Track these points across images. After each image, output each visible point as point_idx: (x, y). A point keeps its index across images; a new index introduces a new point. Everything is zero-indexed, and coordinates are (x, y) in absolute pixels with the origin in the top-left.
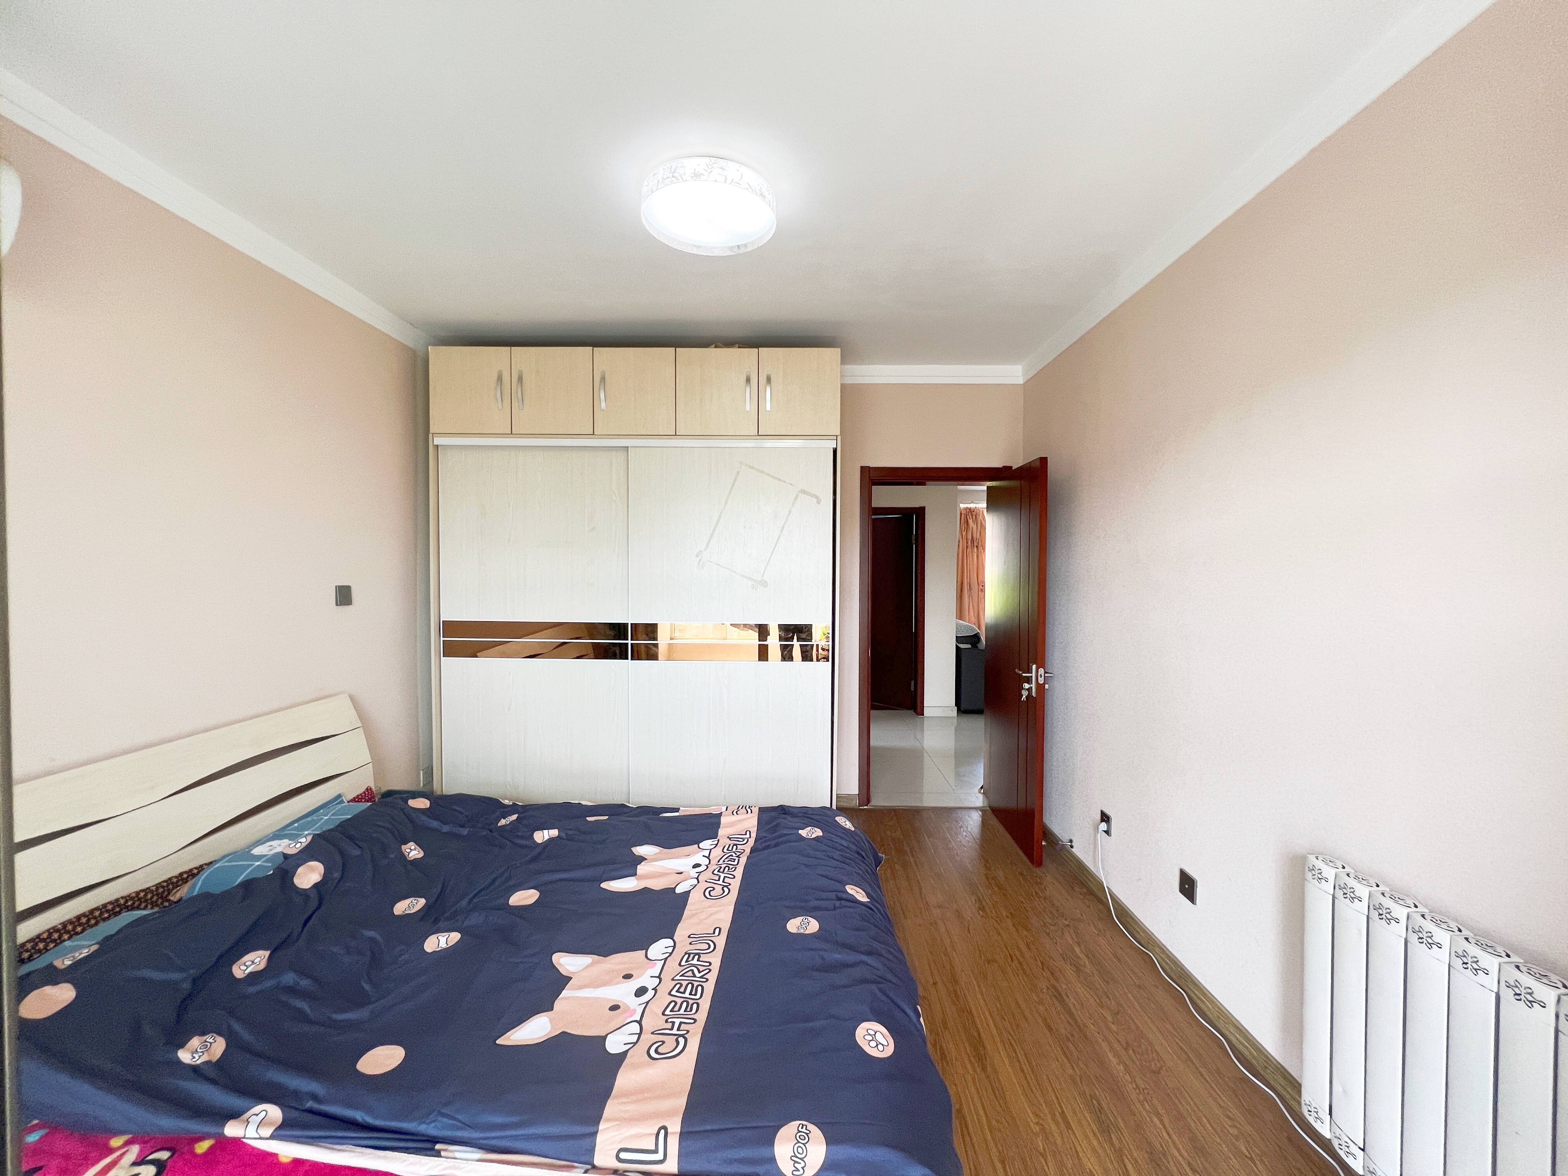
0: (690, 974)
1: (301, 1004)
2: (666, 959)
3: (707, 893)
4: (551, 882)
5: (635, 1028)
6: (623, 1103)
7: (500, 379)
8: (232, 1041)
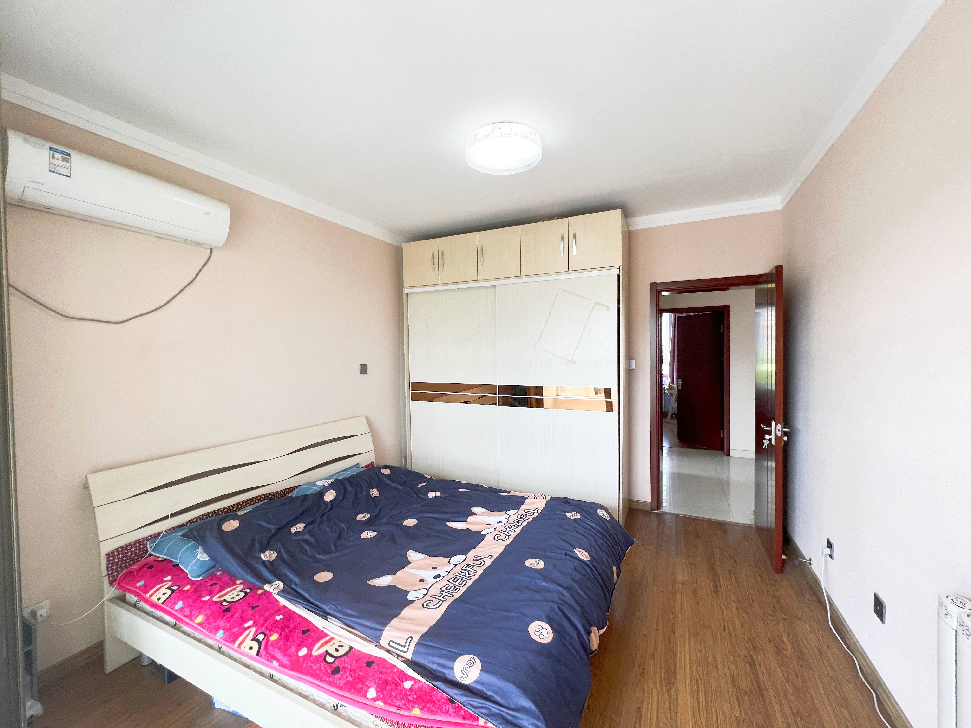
0: (464, 574)
1: (307, 548)
2: (457, 565)
3: (496, 538)
4: (425, 517)
5: (425, 592)
6: (401, 622)
7: (433, 256)
8: (279, 556)
